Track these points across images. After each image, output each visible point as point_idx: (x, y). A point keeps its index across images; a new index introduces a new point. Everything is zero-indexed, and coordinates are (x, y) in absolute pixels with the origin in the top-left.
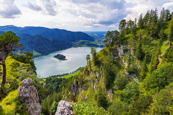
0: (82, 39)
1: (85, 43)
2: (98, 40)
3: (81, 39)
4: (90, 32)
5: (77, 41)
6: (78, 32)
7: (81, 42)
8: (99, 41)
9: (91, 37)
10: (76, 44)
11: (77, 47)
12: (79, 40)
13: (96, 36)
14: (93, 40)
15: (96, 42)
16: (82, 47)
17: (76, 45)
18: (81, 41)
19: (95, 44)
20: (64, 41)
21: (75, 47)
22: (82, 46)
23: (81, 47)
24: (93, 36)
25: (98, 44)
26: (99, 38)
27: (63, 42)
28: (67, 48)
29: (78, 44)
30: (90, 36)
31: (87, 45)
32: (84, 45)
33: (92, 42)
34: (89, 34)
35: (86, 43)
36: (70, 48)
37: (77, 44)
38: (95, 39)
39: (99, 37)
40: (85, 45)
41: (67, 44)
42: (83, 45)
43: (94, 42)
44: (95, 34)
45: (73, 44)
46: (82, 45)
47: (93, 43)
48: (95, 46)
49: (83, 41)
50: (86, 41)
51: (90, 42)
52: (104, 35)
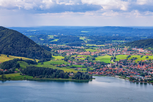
0: (8, 54)
1: (18, 66)
2: (64, 55)
7: (5, 63)
9: (37, 46)
13: (56, 43)
14: (49, 58)
15: (56, 62)
16: (9, 79)
19: (54, 68)
22: (7, 76)
23: (4, 79)
24: (44, 42)
25: (66, 70)
26: (67, 49)
31: (26, 74)
32: (13, 73)
33: (42, 62)
34: (30, 37)
35: (24, 66)
38: (52, 53)
39: (64, 45)
40: (18, 75)
43: (51, 62)
44: (51, 37)
46: (7, 73)
47: (47, 65)
48: (55, 77)
49: (12, 58)
50: (24, 58)
51: (36, 63)
52: (81, 38)
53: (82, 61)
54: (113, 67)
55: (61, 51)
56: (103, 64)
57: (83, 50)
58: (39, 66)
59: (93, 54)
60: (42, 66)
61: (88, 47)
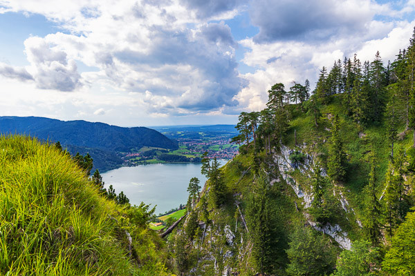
0: (148, 146)
1: (155, 154)
2: (187, 145)
3: (144, 145)
4: (167, 127)
5: (135, 151)
6: (136, 129)
7: (146, 152)
8: (189, 149)
9: (169, 139)
10: (132, 157)
11: (135, 165)
12: (140, 148)
13: (182, 137)
14: (176, 148)
15: (182, 151)
16: (149, 163)
17: (134, 159)
18: (145, 149)
19: (180, 155)
20: (102, 152)
21: (130, 165)
22: (148, 161)
23: (146, 164)
24: (174, 136)
25: (188, 156)
26: (190, 141)
27: (97, 153)
28: (110, 170)
29: (138, 158)
30: (167, 138)
31: (161, 159)
32: (152, 158)
33: (172, 151)
34: (164, 133)
35: (159, 154)
36: (117, 168)
37: (135, 157)
38: (179, 144)
39: (188, 139)
40: (155, 160)
41: (108, 160)
42: (152, 160)
43: (178, 150)
44: (179, 133)
45: (126, 159)
46: (147, 159)
47: (175, 153)
48: (181, 161)
49: (151, 149)
50: (159, 149)
51: (168, 152)
52: (200, 133)
53: (200, 150)
54: (220, 153)
55: (186, 143)
56: (214, 151)
57: (201, 142)
58: (170, 153)
59: (207, 144)
60: (171, 154)
61: (205, 140)
